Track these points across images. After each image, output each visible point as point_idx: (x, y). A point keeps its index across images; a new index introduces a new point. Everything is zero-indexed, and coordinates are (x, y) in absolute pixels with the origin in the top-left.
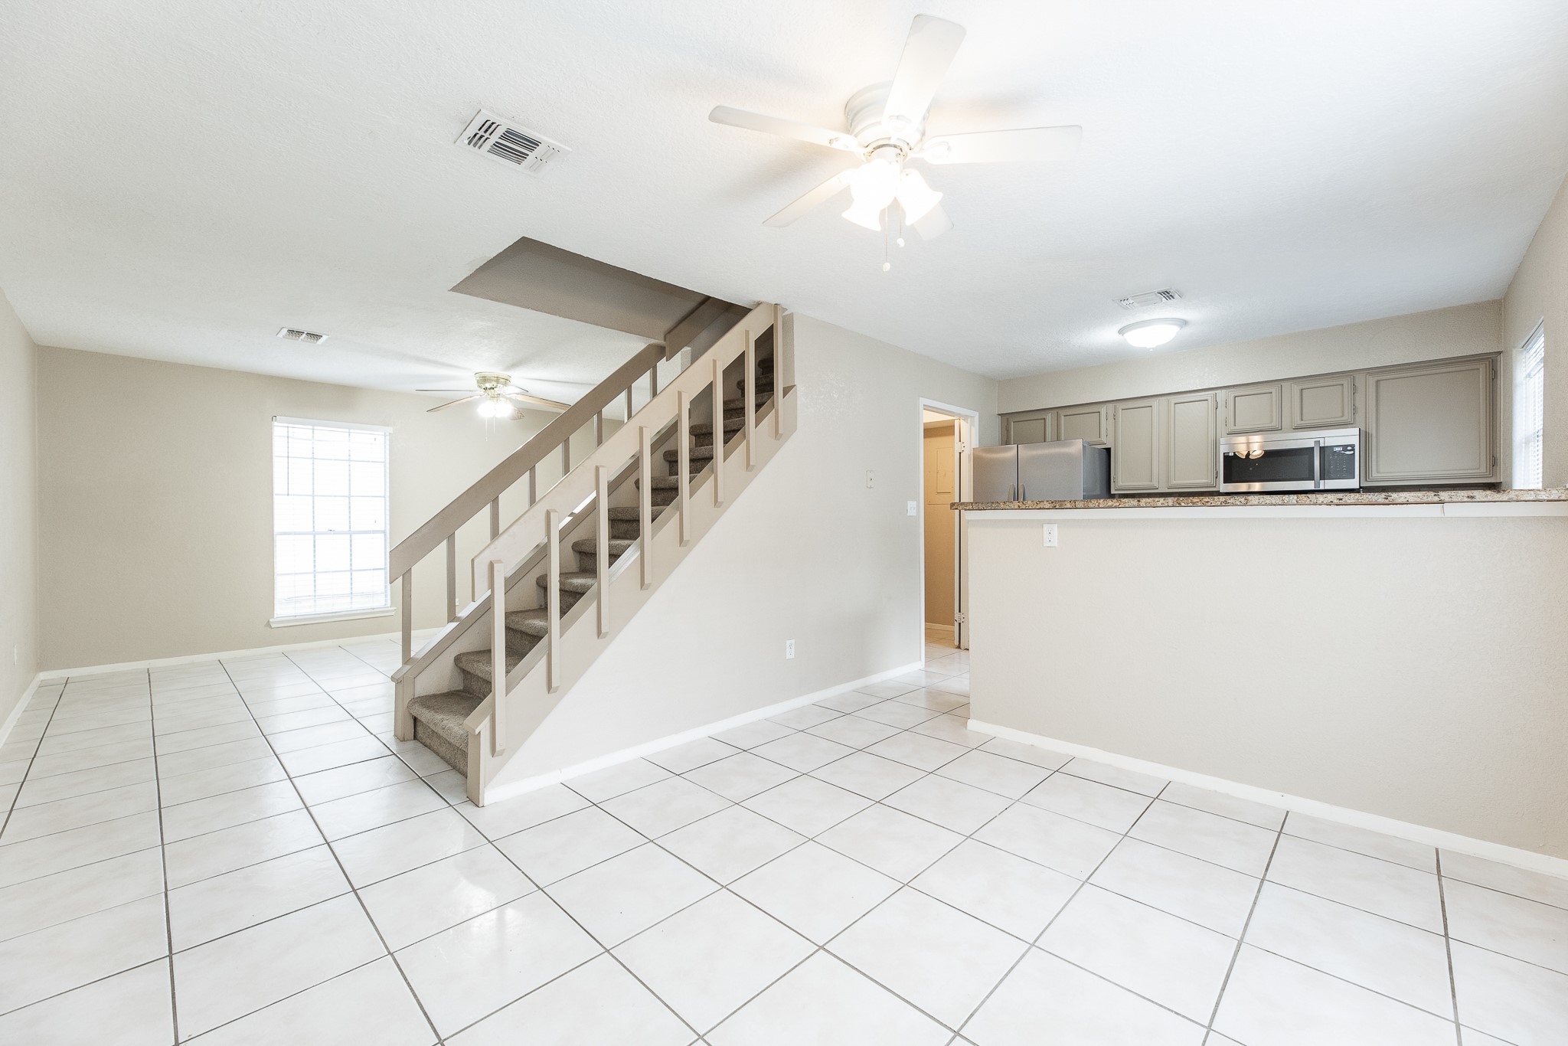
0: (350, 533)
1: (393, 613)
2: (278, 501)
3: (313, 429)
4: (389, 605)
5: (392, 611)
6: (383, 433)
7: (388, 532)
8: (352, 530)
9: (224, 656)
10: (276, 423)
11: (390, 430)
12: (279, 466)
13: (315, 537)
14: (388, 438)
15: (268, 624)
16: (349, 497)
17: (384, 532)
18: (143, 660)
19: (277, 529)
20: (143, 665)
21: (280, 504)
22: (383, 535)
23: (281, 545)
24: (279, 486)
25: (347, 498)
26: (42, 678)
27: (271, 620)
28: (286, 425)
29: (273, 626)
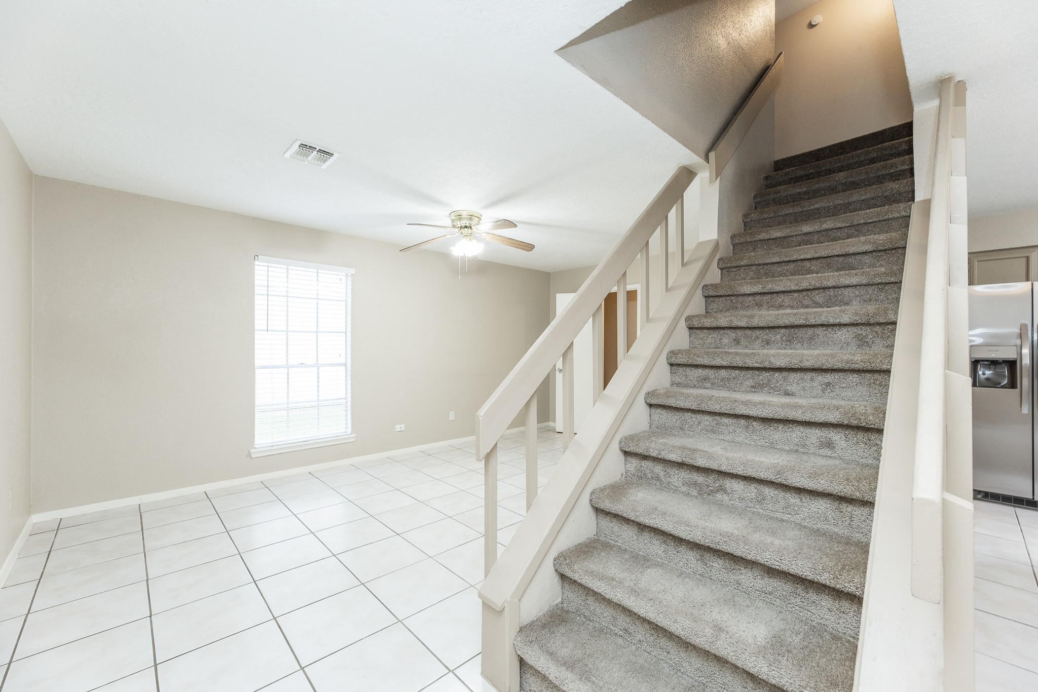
0: (318, 366)
1: (353, 440)
2: (258, 336)
3: (288, 269)
4: (350, 432)
5: (353, 438)
6: (344, 274)
7: (349, 365)
8: (319, 363)
9: (210, 487)
10: (256, 263)
11: (352, 271)
12: (260, 303)
13: (288, 370)
14: (349, 278)
15: (249, 455)
16: (317, 332)
17: (345, 365)
18: (134, 496)
19: (257, 363)
20: (134, 501)
21: (260, 339)
22: (344, 367)
23: (261, 377)
24: (259, 322)
25: (315, 334)
26: (35, 521)
27: (252, 451)
28: (266, 264)
29: (253, 456)
